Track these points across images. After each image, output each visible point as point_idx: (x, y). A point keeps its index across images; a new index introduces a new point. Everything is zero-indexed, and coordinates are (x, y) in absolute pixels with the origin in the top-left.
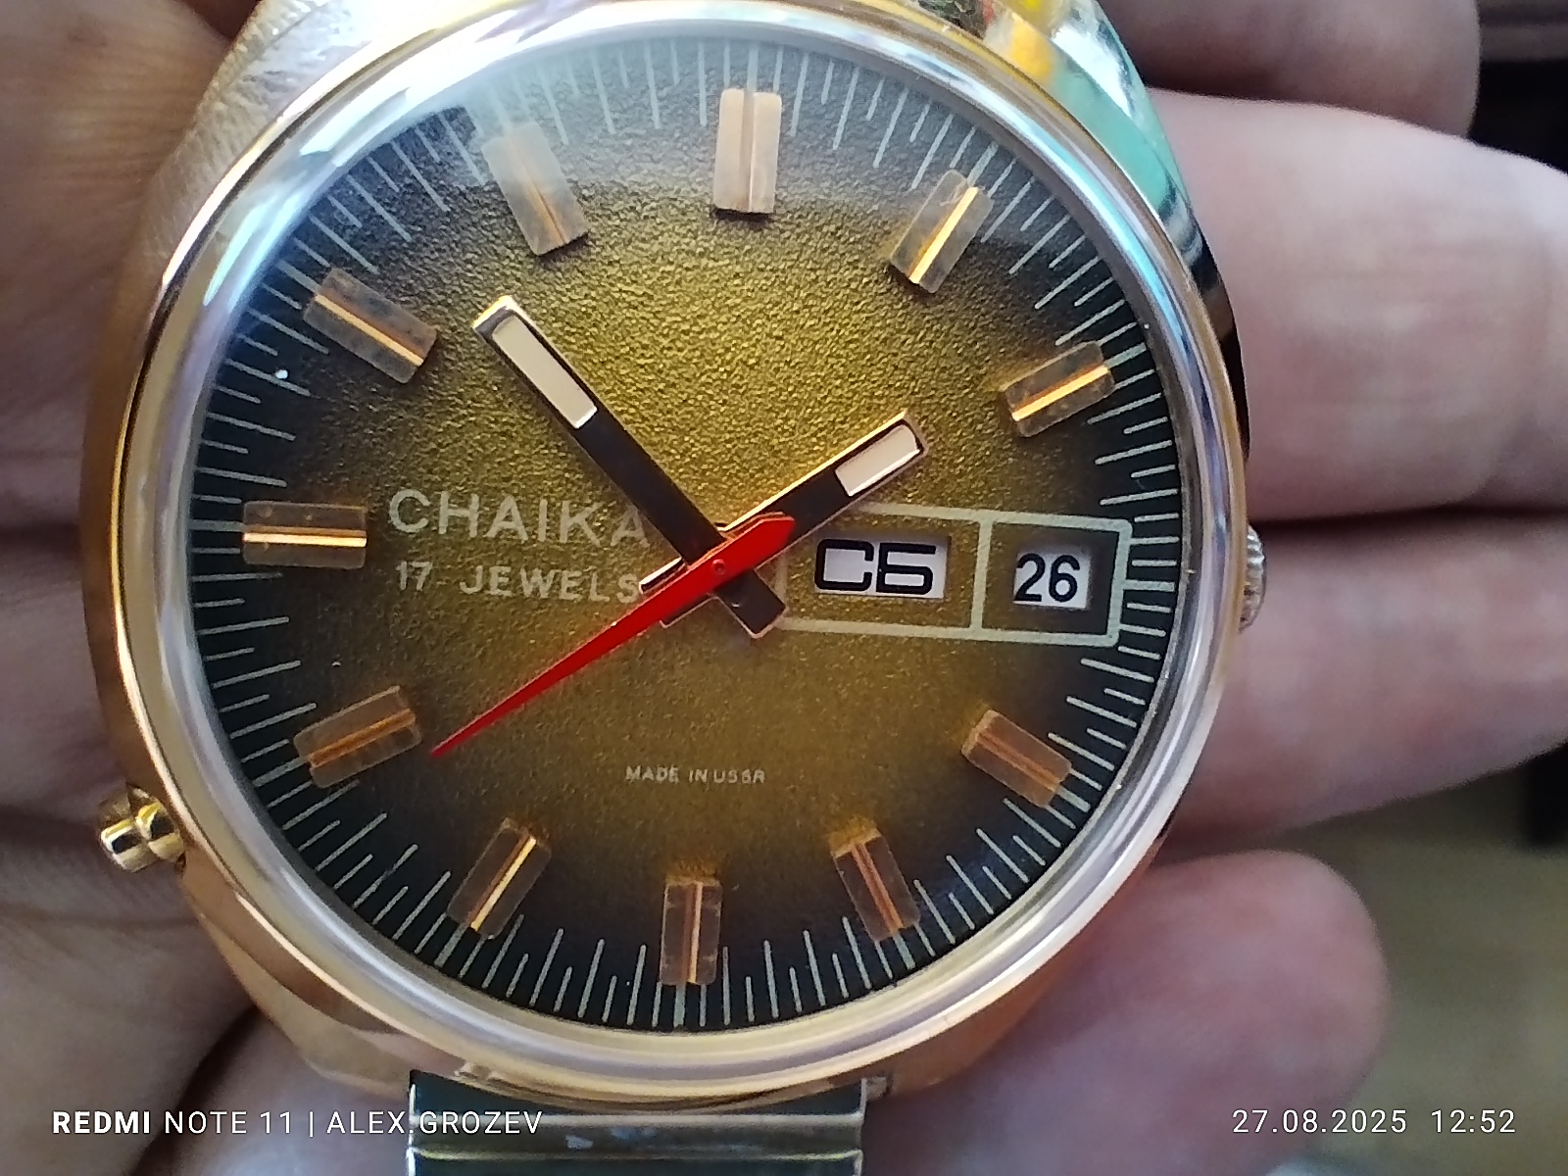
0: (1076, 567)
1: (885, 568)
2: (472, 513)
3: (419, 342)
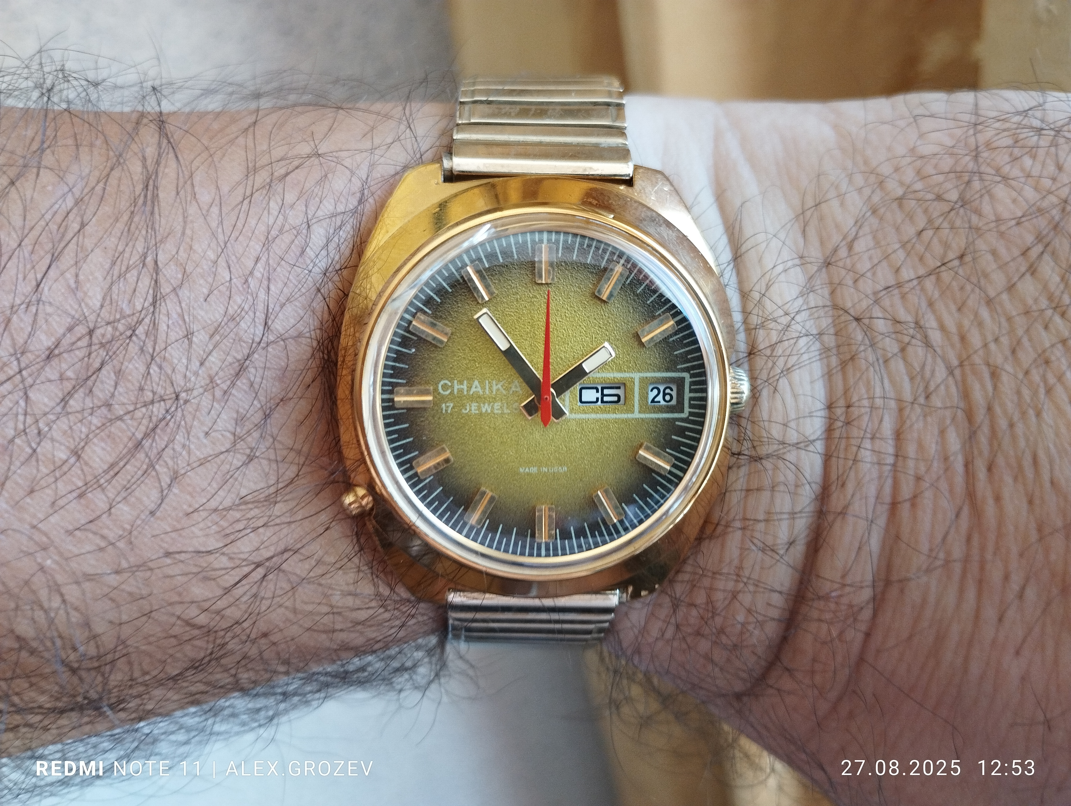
0: (672, 390)
1: (603, 395)
2: (465, 387)
3: (446, 334)
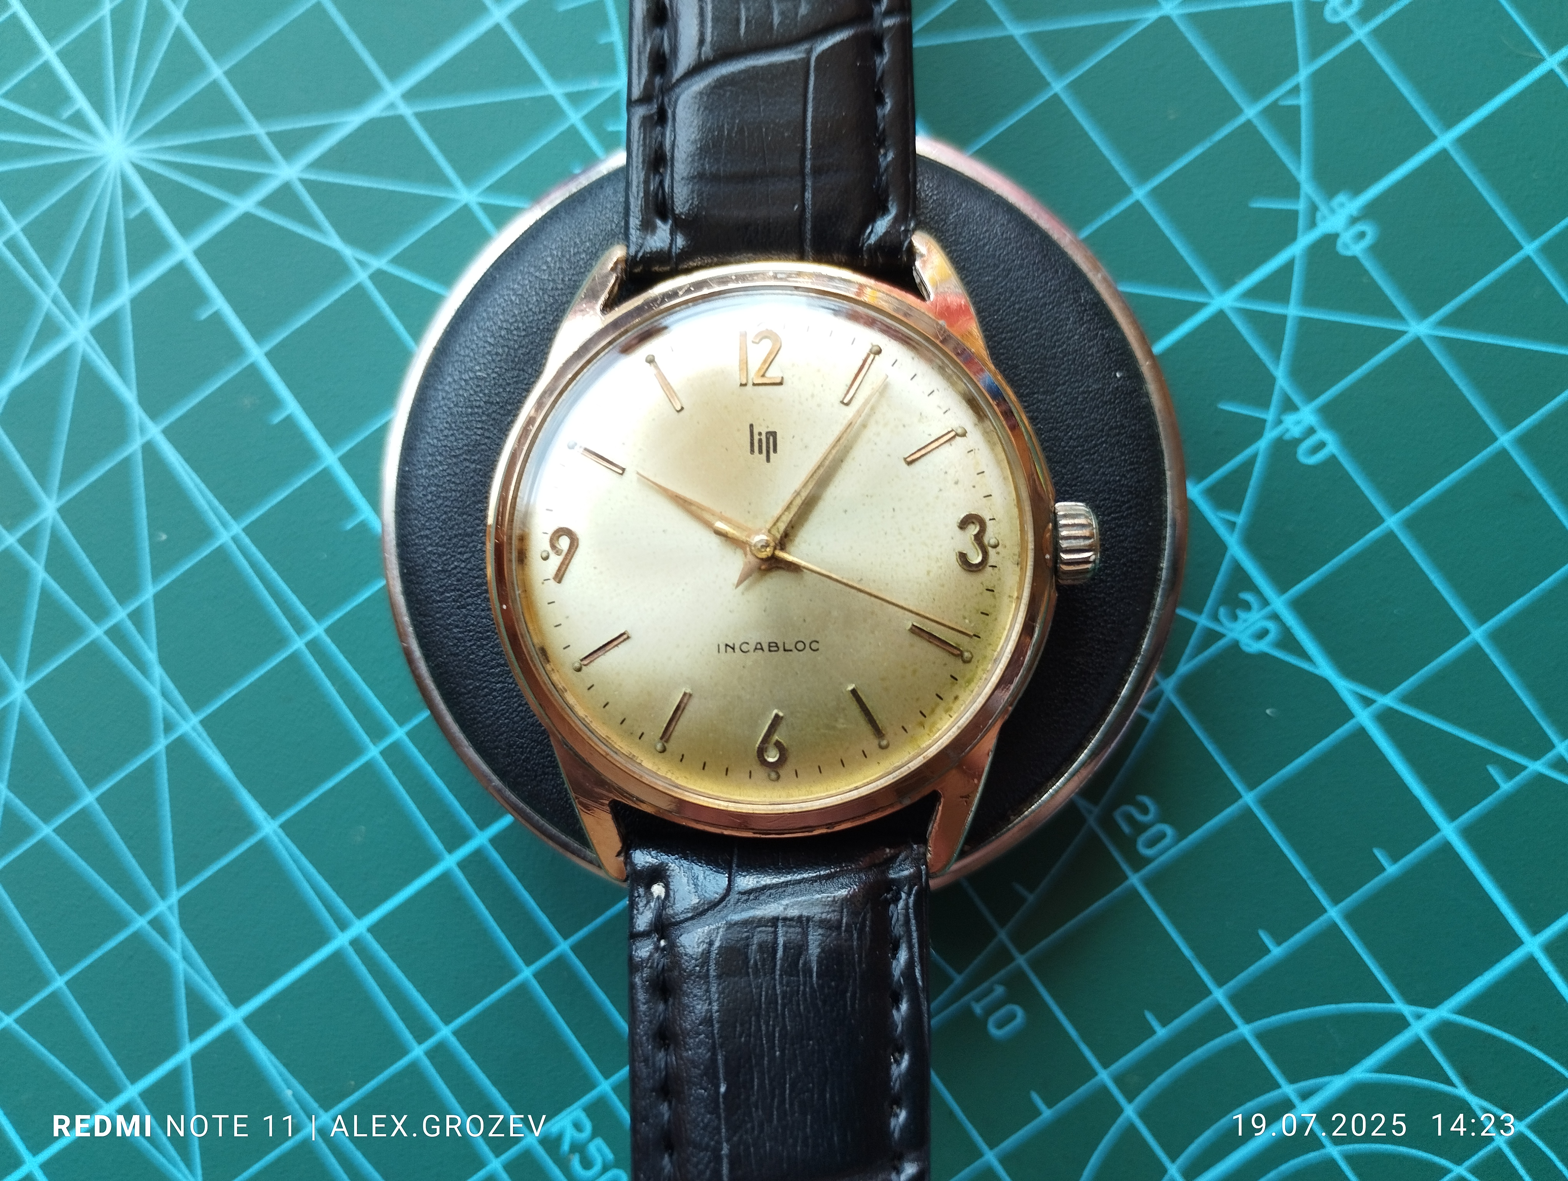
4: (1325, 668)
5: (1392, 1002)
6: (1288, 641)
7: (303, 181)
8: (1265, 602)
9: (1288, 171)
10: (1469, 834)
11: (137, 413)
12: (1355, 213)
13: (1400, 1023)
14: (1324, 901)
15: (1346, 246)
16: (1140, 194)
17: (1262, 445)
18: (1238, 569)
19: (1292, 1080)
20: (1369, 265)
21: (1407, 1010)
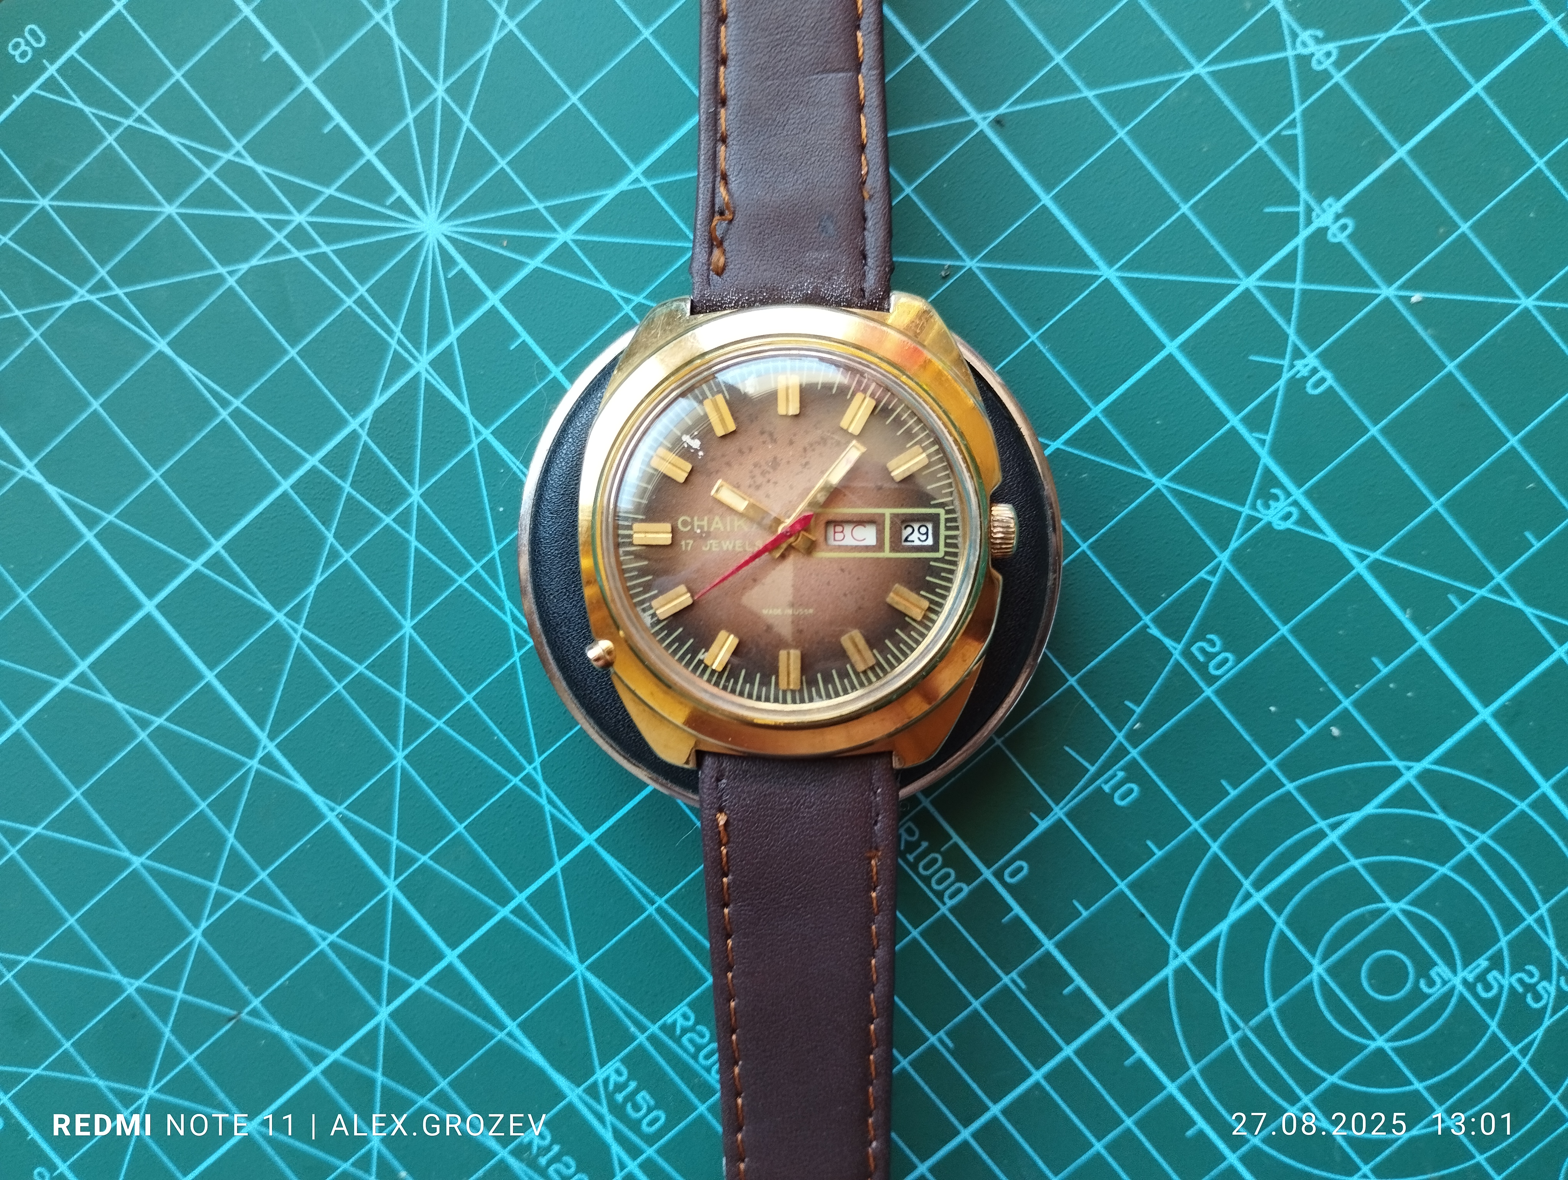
4: (1332, 536)
5: (1389, 759)
6: (1305, 519)
7: (575, 241)
8: (1288, 495)
9: (1291, 183)
10: (1435, 641)
11: (472, 420)
12: (1340, 211)
13: (1396, 773)
14: (1340, 696)
15: (1335, 235)
16: (1185, 208)
17: (1281, 383)
18: (1267, 471)
19: (1324, 818)
20: (1350, 248)
21: (1400, 764)
